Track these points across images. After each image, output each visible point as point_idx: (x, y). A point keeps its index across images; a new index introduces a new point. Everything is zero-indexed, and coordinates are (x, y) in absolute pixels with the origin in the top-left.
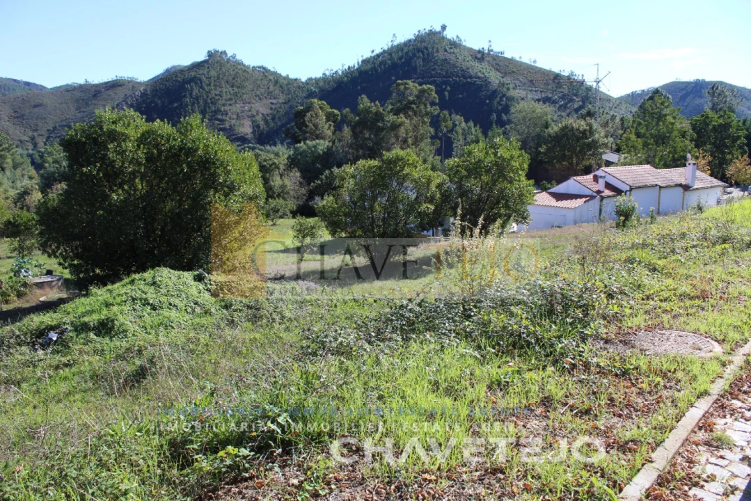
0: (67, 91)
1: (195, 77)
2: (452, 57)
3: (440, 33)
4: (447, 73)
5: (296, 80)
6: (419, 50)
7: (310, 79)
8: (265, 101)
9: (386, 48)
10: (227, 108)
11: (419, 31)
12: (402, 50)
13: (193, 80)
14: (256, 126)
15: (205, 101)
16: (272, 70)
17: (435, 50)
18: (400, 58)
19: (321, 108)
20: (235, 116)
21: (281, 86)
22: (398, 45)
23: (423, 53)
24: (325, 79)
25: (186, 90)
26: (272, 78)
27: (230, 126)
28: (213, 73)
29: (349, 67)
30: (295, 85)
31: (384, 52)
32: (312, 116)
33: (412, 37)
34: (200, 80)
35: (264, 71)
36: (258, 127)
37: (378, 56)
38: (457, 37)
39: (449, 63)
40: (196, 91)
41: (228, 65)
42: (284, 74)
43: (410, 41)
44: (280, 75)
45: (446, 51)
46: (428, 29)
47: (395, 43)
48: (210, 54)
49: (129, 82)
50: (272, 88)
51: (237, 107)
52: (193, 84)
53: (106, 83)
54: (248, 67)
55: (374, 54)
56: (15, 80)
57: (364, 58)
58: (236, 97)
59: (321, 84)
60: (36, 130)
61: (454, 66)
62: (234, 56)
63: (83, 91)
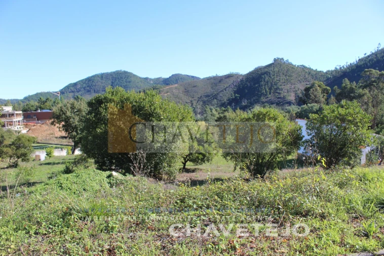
0: (208, 79)
1: (267, 72)
5: (321, 71)
7: (329, 71)
8: (303, 83)
9: (374, 52)
10: (283, 87)
13: (266, 73)
14: (297, 96)
15: (271, 84)
16: (308, 67)
18: (382, 57)
19: (319, 86)
20: (286, 91)
21: (312, 75)
24: (336, 70)
25: (262, 78)
26: (307, 71)
27: (284, 96)
28: (276, 69)
29: (351, 64)
30: (320, 74)
31: (373, 54)
32: (313, 91)
34: (269, 73)
35: (304, 67)
37: (369, 56)
40: (267, 79)
41: (284, 65)
42: (314, 69)
44: (312, 69)
47: (380, 49)
48: (275, 60)
49: (236, 75)
50: (307, 76)
51: (288, 86)
52: (265, 75)
53: (225, 75)
54: (295, 66)
55: (366, 55)
56: (188, 76)
57: (360, 58)
58: (287, 81)
59: (334, 73)
60: (193, 98)
62: (287, 61)
63: (215, 80)
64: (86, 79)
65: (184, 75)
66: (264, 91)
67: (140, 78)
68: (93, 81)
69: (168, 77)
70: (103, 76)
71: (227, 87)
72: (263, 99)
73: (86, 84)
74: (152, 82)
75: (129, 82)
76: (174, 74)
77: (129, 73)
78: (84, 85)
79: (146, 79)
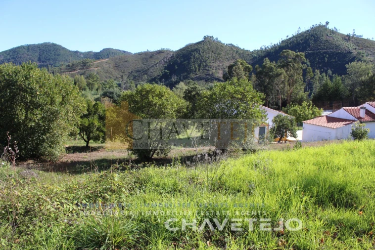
1: (197, 49)
2: (331, 39)
3: (325, 26)
4: (327, 48)
5: (247, 51)
6: (312, 36)
7: (255, 51)
9: (295, 35)
10: (211, 64)
11: (313, 25)
12: (303, 36)
13: (197, 50)
15: (201, 60)
16: (236, 46)
17: (321, 35)
18: (302, 40)
19: (242, 64)
20: (215, 68)
21: (239, 54)
22: (301, 34)
23: (314, 37)
24: (261, 50)
25: (191, 55)
26: (235, 50)
27: (212, 73)
28: (206, 47)
29: (274, 45)
30: (247, 53)
31: (294, 37)
32: (236, 68)
33: (309, 28)
34: (199, 50)
35: (232, 46)
37: (290, 39)
38: (335, 28)
39: (328, 42)
40: (197, 55)
41: (213, 43)
42: (242, 48)
43: (308, 31)
44: (240, 49)
45: (328, 36)
46: (318, 24)
47: (300, 32)
48: (205, 38)
49: (167, 51)
50: (234, 55)
51: (216, 64)
52: (195, 52)
53: (156, 51)
54: (224, 44)
55: (288, 38)
56: (119, 50)
57: (283, 40)
58: (216, 59)
59: (260, 53)
60: (124, 73)
61: (332, 44)
62: (217, 39)
63: (146, 55)
64: (10, 50)
65: (116, 50)
66: (194, 68)
67: (70, 51)
68: (17, 53)
69: (99, 51)
70: (29, 48)
71: (157, 63)
72: (192, 75)
73: (10, 56)
74: (82, 56)
75: (58, 55)
76: (105, 48)
77: (58, 45)
78: (8, 57)
79: (76, 52)
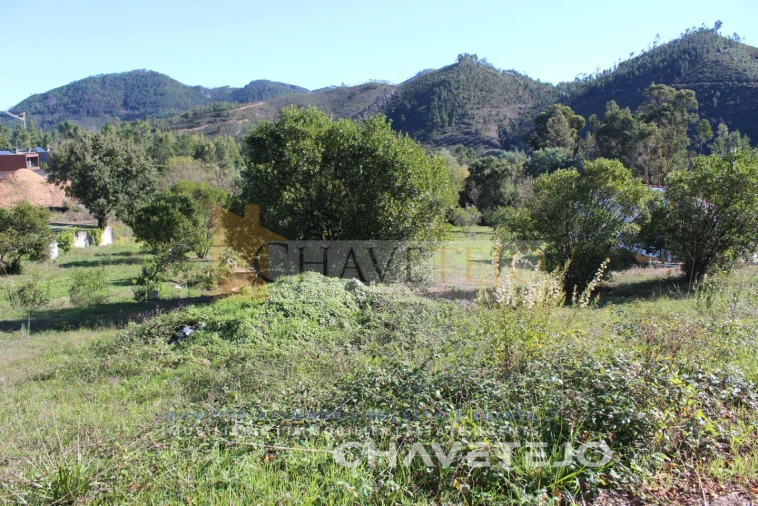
0: (326, 93)
1: (444, 81)
2: (726, 58)
3: (712, 30)
4: (718, 76)
5: (547, 84)
6: (685, 52)
7: (562, 84)
8: (513, 106)
9: (647, 50)
10: (475, 112)
11: (687, 30)
12: (665, 52)
13: (444, 83)
14: (502, 132)
15: (453, 105)
16: (523, 74)
17: (705, 51)
18: (663, 61)
19: (564, 113)
20: (482, 121)
21: (531, 91)
22: (662, 46)
23: (689, 54)
24: (577, 83)
25: (434, 93)
26: (522, 82)
27: (477, 130)
28: (462, 77)
29: (604, 71)
30: (546, 90)
31: (645, 54)
33: (678, 36)
34: (450, 84)
35: (514, 74)
36: (505, 132)
37: (637, 59)
38: (735, 34)
39: (720, 65)
40: (444, 94)
41: (478, 69)
42: (535, 79)
43: (676, 41)
44: (531, 80)
45: (719, 51)
46: (698, 26)
47: (658, 45)
48: (461, 58)
49: (382, 85)
50: (521, 93)
51: (484, 112)
52: (442, 87)
53: (360, 86)
54: (498, 71)
55: (634, 56)
56: (283, 84)
57: (622, 61)
58: (483, 102)
59: (573, 89)
61: (728, 68)
62: (484, 60)
63: (339, 93)
64: (68, 86)
65: (276, 83)
66: (439, 120)
67: (185, 87)
68: (83, 92)
69: (243, 86)
70: (105, 81)
71: (365, 110)
72: (436, 135)
73: (69, 97)
74: (208, 96)
75: (162, 95)
76: (255, 79)
77: (162, 75)
78: (66, 100)
79: (197, 89)
